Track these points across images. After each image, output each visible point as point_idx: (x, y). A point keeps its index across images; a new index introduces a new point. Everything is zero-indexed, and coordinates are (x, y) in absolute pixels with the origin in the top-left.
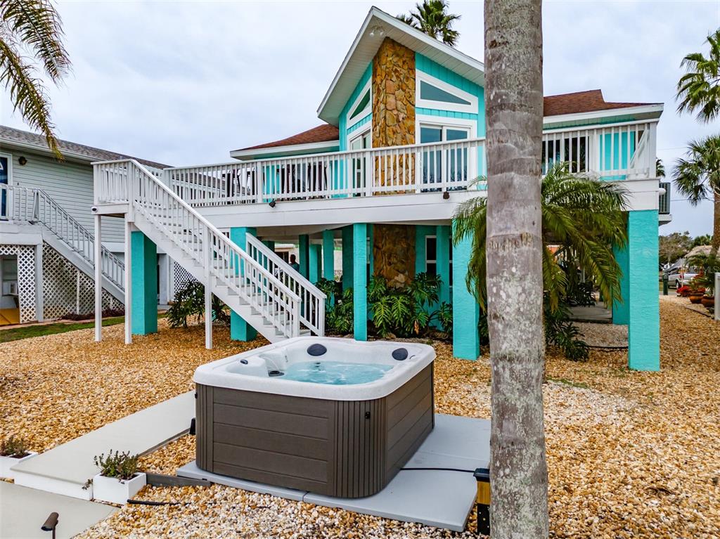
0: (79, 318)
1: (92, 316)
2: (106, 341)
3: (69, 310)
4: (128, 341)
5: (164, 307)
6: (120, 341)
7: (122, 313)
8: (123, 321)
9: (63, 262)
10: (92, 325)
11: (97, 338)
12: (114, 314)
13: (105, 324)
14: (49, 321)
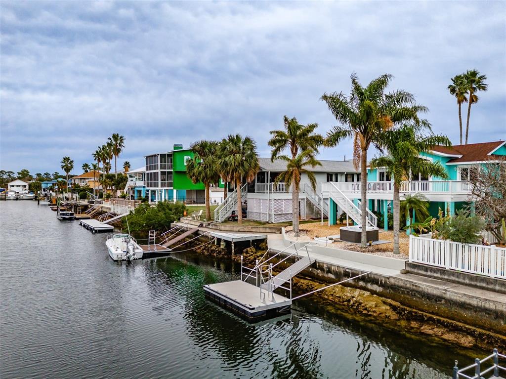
0: (314, 219)
1: (321, 218)
2: (324, 225)
3: (312, 217)
4: (329, 226)
5: (339, 217)
6: (327, 226)
7: (328, 218)
8: (328, 221)
9: (310, 202)
10: (321, 221)
11: (322, 225)
12: (326, 218)
13: (324, 221)
14: (307, 220)
